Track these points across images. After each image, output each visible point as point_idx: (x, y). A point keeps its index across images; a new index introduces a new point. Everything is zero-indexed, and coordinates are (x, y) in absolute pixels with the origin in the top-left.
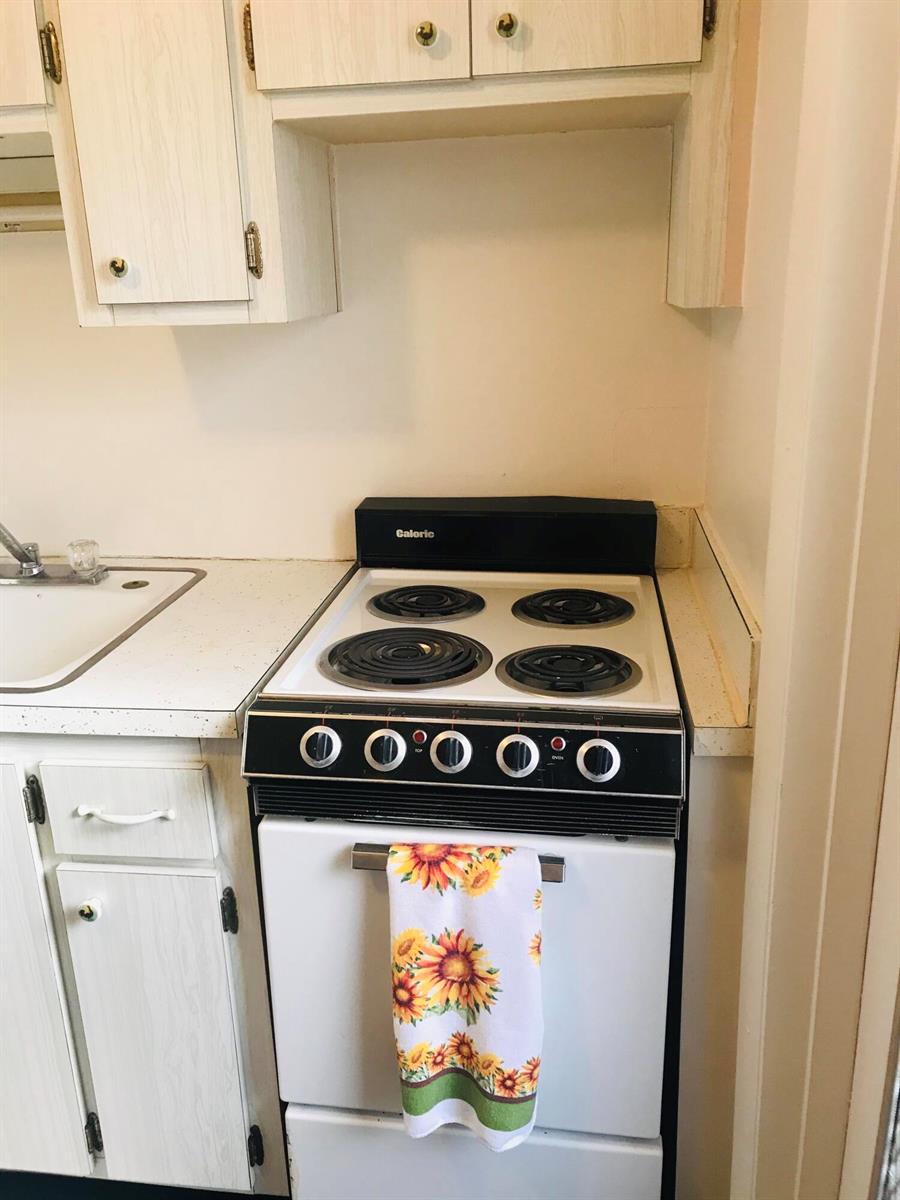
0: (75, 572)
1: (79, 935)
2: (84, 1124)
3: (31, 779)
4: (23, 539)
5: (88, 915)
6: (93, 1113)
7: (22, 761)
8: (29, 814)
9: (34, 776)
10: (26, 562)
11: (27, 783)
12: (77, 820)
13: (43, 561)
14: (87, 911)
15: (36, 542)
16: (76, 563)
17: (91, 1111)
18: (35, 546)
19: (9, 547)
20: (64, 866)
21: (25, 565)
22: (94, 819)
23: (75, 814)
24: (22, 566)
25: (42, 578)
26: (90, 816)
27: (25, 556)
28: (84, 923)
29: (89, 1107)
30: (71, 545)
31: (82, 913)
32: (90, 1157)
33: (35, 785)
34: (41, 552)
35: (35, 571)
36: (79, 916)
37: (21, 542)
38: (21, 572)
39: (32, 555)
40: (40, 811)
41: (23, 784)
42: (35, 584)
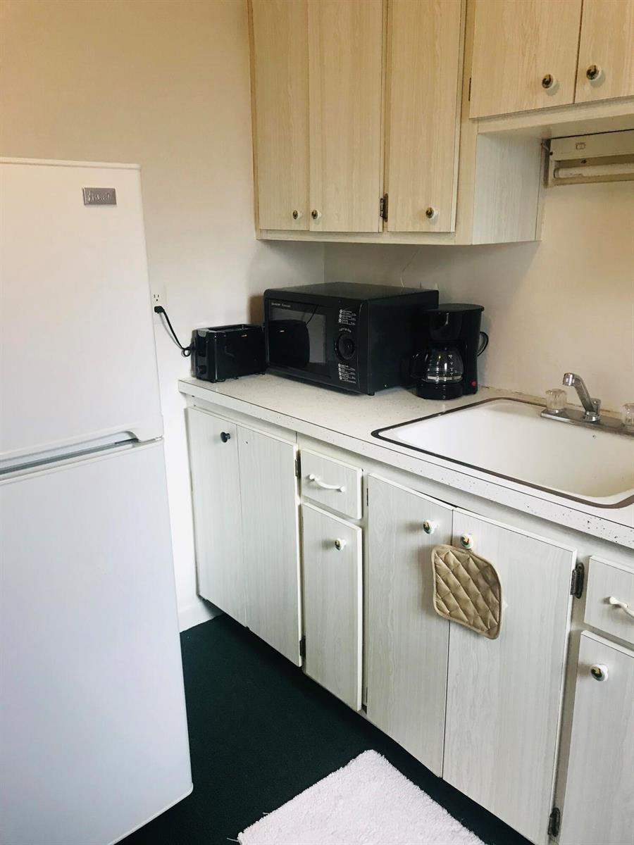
0: (624, 425)
1: (585, 686)
2: (550, 812)
3: (580, 565)
4: (593, 395)
5: (598, 675)
6: (558, 809)
7: (577, 550)
8: (572, 589)
9: (582, 565)
10: (590, 411)
11: (576, 567)
12: (607, 606)
13: (601, 413)
14: (597, 672)
15: (600, 399)
16: (626, 420)
17: (557, 807)
18: (598, 401)
19: (583, 399)
20: (586, 633)
21: (588, 413)
22: (620, 610)
23: (607, 601)
24: (586, 414)
25: (598, 425)
26: (617, 606)
27: (590, 406)
28: (592, 679)
29: (557, 803)
30: (626, 405)
31: (593, 671)
32: (548, 836)
33: (581, 571)
34: (602, 406)
35: (594, 419)
36: (590, 673)
37: (592, 396)
38: (584, 418)
39: (595, 407)
40: (580, 590)
41: (573, 567)
42: (591, 428)
